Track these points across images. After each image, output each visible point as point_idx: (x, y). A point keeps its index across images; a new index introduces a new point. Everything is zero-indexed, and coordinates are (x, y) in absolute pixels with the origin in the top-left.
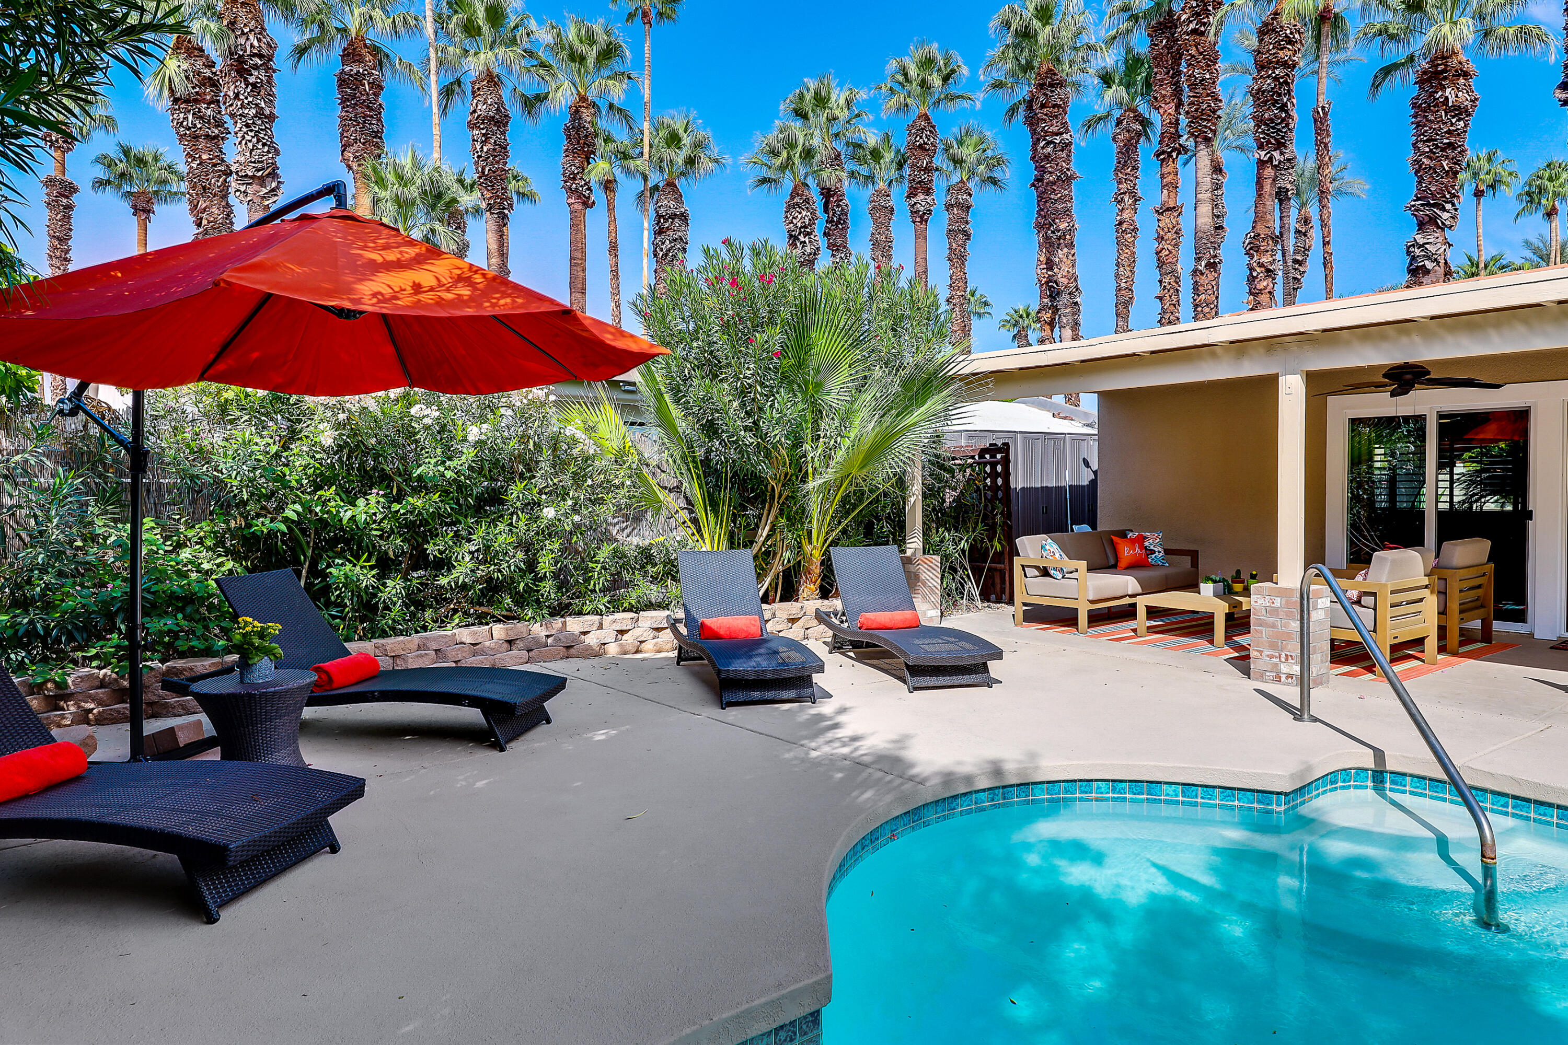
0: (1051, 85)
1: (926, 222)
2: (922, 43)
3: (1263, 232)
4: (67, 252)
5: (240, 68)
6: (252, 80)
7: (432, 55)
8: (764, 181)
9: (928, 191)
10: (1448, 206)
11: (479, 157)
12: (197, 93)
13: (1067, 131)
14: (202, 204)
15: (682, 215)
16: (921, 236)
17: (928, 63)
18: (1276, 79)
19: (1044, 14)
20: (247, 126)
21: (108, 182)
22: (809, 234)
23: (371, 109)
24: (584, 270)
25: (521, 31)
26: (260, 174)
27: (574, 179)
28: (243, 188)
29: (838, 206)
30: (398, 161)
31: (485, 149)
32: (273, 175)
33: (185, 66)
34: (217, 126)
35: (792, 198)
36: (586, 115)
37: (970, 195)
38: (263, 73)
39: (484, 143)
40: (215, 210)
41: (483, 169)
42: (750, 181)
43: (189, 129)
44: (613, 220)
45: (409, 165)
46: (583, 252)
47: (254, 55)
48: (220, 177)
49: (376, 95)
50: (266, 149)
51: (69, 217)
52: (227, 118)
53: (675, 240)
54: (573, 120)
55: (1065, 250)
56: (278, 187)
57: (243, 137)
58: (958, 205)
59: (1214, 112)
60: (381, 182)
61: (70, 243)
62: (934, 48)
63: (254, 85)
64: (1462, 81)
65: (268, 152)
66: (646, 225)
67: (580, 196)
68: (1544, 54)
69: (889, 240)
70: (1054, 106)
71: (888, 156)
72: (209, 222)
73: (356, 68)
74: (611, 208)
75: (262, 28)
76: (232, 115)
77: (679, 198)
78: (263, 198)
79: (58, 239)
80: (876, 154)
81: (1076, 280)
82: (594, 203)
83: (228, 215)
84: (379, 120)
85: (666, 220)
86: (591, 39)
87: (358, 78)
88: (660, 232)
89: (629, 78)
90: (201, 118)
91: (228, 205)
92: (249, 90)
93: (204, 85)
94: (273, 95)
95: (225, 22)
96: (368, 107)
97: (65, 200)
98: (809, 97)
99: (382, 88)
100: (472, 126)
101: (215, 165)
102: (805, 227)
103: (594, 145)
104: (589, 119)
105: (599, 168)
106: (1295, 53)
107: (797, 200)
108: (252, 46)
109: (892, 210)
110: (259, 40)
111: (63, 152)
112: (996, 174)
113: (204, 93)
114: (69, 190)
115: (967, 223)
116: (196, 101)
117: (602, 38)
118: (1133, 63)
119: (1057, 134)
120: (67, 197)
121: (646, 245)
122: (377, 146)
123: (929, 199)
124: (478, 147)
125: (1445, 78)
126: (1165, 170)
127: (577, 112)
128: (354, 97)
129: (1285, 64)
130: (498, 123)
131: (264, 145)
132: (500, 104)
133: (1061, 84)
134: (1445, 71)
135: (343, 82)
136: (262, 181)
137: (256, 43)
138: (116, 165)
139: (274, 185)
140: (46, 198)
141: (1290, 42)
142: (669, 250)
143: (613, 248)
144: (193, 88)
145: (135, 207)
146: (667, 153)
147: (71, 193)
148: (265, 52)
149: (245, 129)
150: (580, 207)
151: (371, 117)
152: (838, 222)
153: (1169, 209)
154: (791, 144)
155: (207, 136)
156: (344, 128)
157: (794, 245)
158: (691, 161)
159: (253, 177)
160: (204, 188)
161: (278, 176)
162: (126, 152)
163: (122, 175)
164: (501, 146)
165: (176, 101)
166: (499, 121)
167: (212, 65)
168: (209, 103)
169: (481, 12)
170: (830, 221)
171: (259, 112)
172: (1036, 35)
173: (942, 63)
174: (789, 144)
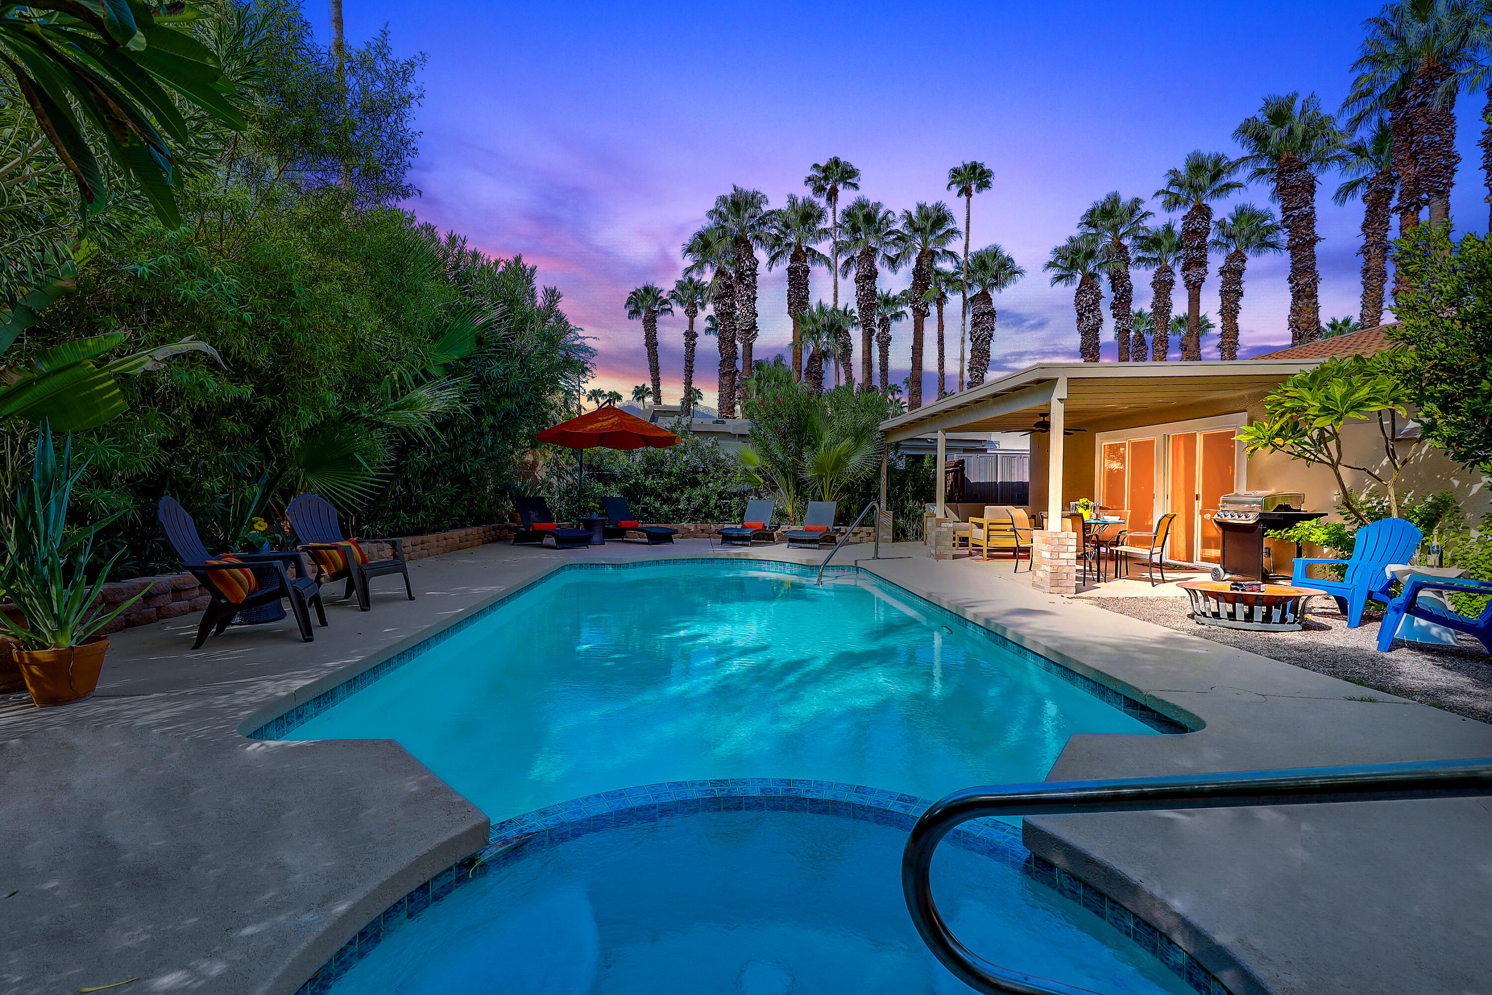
0: (1289, 171)
1: (1199, 287)
4: (692, 367)
5: (741, 277)
6: (746, 282)
8: (1060, 277)
9: (1203, 262)
12: (724, 293)
13: (1309, 204)
14: (723, 346)
15: (989, 312)
16: (1194, 297)
20: (744, 305)
22: (1093, 311)
23: (802, 284)
25: (885, 222)
26: (748, 327)
27: (914, 301)
28: (741, 336)
29: (1122, 286)
31: (865, 292)
32: (754, 327)
33: (719, 282)
34: (731, 308)
35: (1081, 287)
36: (926, 262)
37: (1244, 261)
38: (751, 278)
39: (864, 289)
40: (729, 348)
41: (861, 305)
43: (720, 311)
44: (942, 323)
45: (819, 311)
47: (748, 270)
48: (732, 332)
49: (806, 275)
51: (693, 350)
52: (736, 302)
53: (984, 329)
55: (1305, 300)
58: (1230, 270)
59: (1449, 167)
61: (693, 363)
63: (747, 285)
67: (920, 311)
70: (1292, 187)
71: (1168, 242)
72: (726, 355)
73: (796, 264)
74: (941, 315)
75: (752, 256)
76: (738, 301)
77: (989, 301)
78: (749, 340)
82: (929, 313)
83: (735, 350)
84: (807, 289)
85: (978, 317)
86: (927, 217)
87: (796, 270)
88: (975, 325)
90: (725, 305)
91: (735, 345)
92: (745, 287)
93: (727, 288)
94: (755, 287)
95: (736, 258)
96: (800, 283)
97: (692, 342)
99: (809, 271)
100: (857, 282)
101: (730, 326)
102: (1090, 306)
103: (930, 278)
104: (926, 264)
105: (934, 292)
107: (1083, 288)
108: (747, 265)
109: (1171, 283)
110: (750, 262)
111: (693, 317)
113: (727, 292)
114: (693, 336)
115: (1239, 283)
116: (723, 297)
118: (1382, 136)
119: (1296, 209)
120: (693, 340)
123: (1203, 268)
124: (861, 292)
126: (1406, 222)
127: (919, 260)
128: (795, 279)
130: (872, 277)
131: (750, 312)
132: (873, 265)
133: (1303, 167)
135: (790, 271)
136: (749, 331)
139: (753, 332)
140: (685, 342)
142: (979, 337)
144: (722, 291)
146: (980, 274)
147: (695, 338)
148: (752, 267)
149: (742, 307)
151: (803, 288)
152: (1122, 297)
155: (727, 313)
156: (790, 296)
158: (995, 277)
159: (745, 330)
160: (725, 339)
164: (871, 290)
165: (715, 299)
167: (731, 278)
168: (729, 297)
169: (861, 218)
170: (1115, 298)
171: (749, 296)
172: (1268, 138)
173: (1210, 166)
174: (1076, 250)
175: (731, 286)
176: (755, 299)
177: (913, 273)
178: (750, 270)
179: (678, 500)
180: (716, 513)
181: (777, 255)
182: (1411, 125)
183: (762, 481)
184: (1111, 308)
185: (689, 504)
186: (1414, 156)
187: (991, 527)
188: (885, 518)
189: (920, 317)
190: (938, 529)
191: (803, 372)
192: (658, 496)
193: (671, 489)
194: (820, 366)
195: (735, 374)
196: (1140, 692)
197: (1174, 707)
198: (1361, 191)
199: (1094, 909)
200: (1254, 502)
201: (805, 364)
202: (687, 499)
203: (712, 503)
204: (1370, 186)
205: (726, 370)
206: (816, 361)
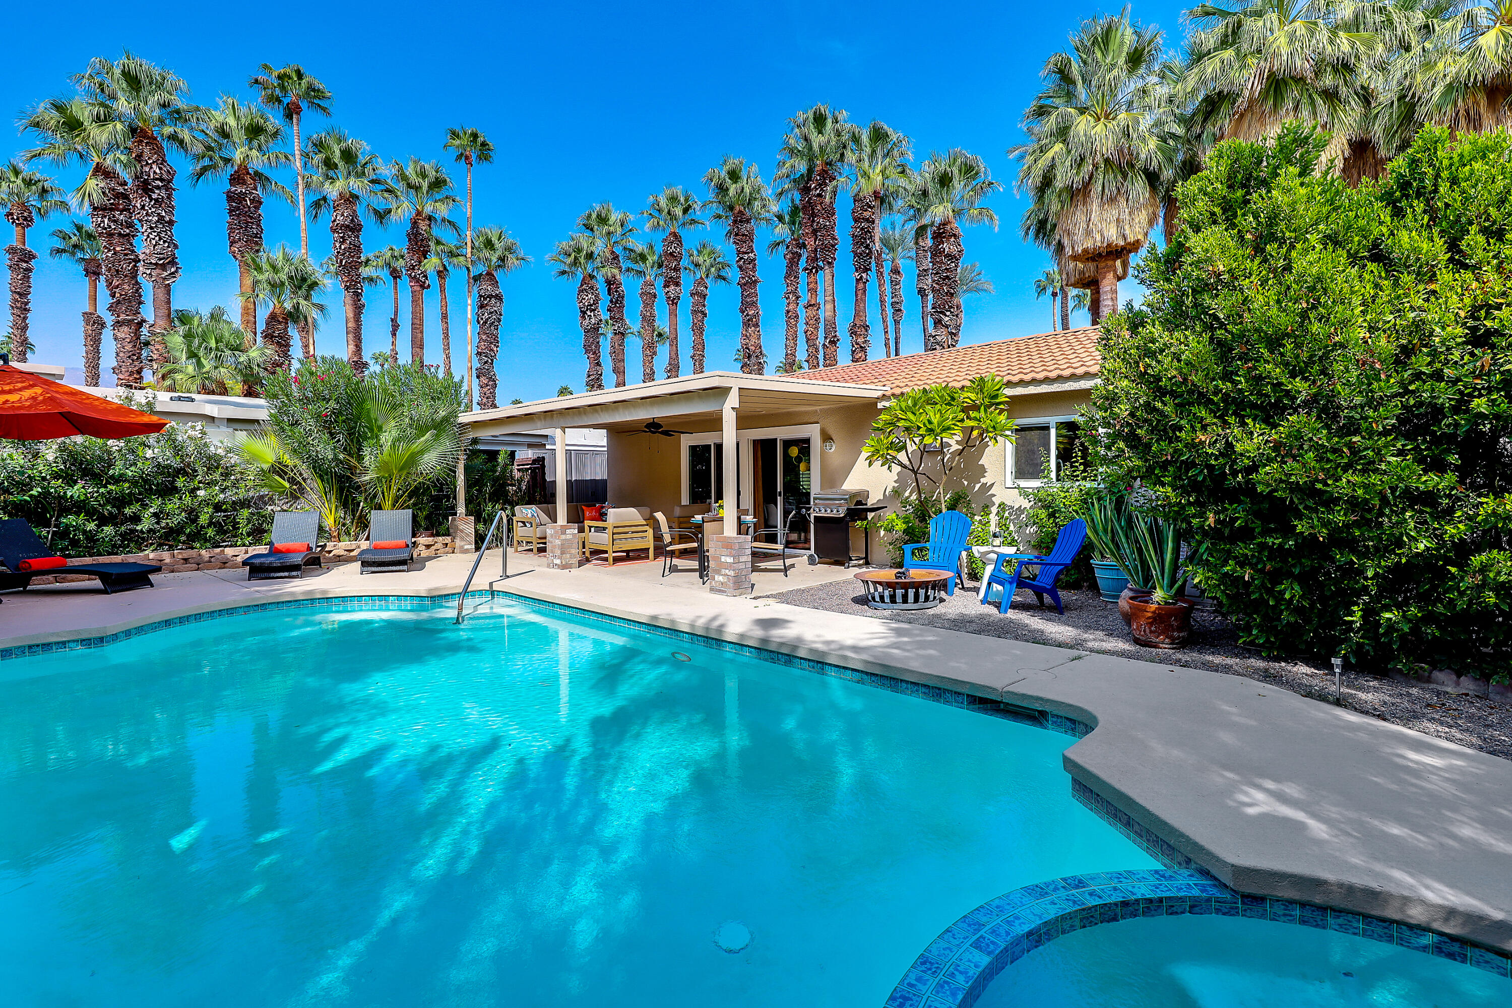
0: (741, 221)
1: (676, 304)
2: (669, 186)
3: (858, 323)
4: (27, 303)
5: (145, 187)
6: (154, 196)
7: (300, 182)
8: (563, 273)
9: (677, 284)
10: (948, 313)
11: (338, 252)
12: (111, 204)
13: (752, 251)
14: (115, 282)
15: (497, 295)
16: (673, 314)
17: (673, 199)
18: (862, 229)
19: (734, 176)
20: (151, 228)
21: (64, 251)
22: (594, 310)
23: (251, 218)
24: (422, 332)
25: (370, 167)
26: (161, 262)
27: (413, 269)
28: (148, 272)
29: (616, 291)
30: (271, 255)
31: (343, 247)
32: (173, 263)
33: (102, 185)
34: (128, 228)
35: (582, 285)
36: (423, 226)
37: (706, 288)
38: (163, 191)
39: (342, 243)
40: (126, 287)
41: (341, 261)
42: (554, 273)
43: (105, 229)
44: (444, 298)
45: (281, 258)
46: (421, 320)
47: (157, 179)
48: (130, 263)
49: (257, 208)
50: (166, 245)
51: (29, 277)
52: (136, 222)
53: (491, 313)
54: (413, 228)
56: (176, 271)
57: (148, 236)
58: (697, 293)
59: (833, 246)
60: (259, 269)
61: (29, 297)
62: (679, 190)
63: (156, 200)
64: (953, 239)
65: (168, 247)
66: (469, 302)
67: (418, 281)
68: (991, 227)
69: (653, 316)
70: (743, 235)
71: (651, 259)
72: (121, 295)
73: (239, 189)
74: (442, 290)
75: (163, 160)
76: (140, 221)
77: (495, 283)
78: (164, 279)
79: (18, 293)
80: (643, 257)
81: (760, 347)
82: (429, 286)
83: (137, 290)
84: (259, 225)
85: (485, 299)
86: (424, 175)
87: (241, 198)
88: (482, 307)
89: (454, 201)
90: (115, 221)
91: (137, 283)
92: (152, 203)
93: (118, 198)
94: (173, 207)
95: (134, 155)
96: (249, 216)
97: (25, 265)
98: (594, 216)
99: (261, 203)
100: (334, 231)
101: (126, 255)
102: (591, 305)
103: (429, 246)
104: (424, 228)
105: (432, 263)
106: (873, 213)
107: (584, 287)
108: (155, 172)
109: (655, 296)
110: (160, 169)
111: (23, 228)
112: (723, 274)
113: (118, 204)
114: (28, 257)
115: (704, 306)
116: (111, 210)
117: (432, 174)
118: (794, 211)
119: (746, 253)
120: (26, 262)
121: (469, 316)
122: (256, 243)
123: (678, 289)
124: (338, 246)
125: (944, 237)
126: (810, 280)
127: (415, 223)
128: (238, 209)
129: (867, 220)
130: (352, 230)
131: (165, 242)
132: (354, 215)
133: (748, 221)
134: (943, 232)
135: (230, 197)
136: (163, 267)
137: (158, 171)
138: (70, 238)
139: (173, 270)
140: (9, 262)
141: (870, 207)
142: (487, 320)
143: (445, 317)
144: (109, 200)
145: (86, 270)
146: (486, 253)
147: (30, 259)
148: (165, 176)
149: (149, 231)
150: (419, 288)
151: (252, 223)
152: (616, 302)
153: (810, 305)
154: (579, 250)
155: (120, 234)
156: (231, 230)
157: (583, 317)
158: (502, 259)
159: (156, 264)
160: (117, 271)
161: (177, 264)
162: (79, 228)
163: (75, 246)
164: (354, 245)
165: (95, 209)
166: (354, 228)
167: (125, 184)
168: (122, 211)
169: (338, 153)
170: (611, 301)
171: (161, 218)
172: (727, 189)
173: (682, 200)
174: (578, 249)
175: (125, 196)
176: (171, 223)
177: (408, 235)
178: (161, 180)
179: (136, 519)
180: (210, 532)
181: (204, 170)
182: (813, 209)
183: (287, 485)
184: (608, 310)
185: (158, 523)
186: (815, 232)
187: (616, 530)
188: (466, 526)
189: (418, 288)
190: (563, 537)
191: (259, 335)
192: (91, 513)
193: (121, 501)
194: (286, 328)
195: (140, 324)
196: (994, 689)
197: (1024, 696)
198: (782, 249)
199: (1315, 923)
200: (841, 499)
201: (261, 326)
202: (155, 515)
203: (203, 519)
204: (788, 247)
205: (123, 317)
206: (280, 323)
